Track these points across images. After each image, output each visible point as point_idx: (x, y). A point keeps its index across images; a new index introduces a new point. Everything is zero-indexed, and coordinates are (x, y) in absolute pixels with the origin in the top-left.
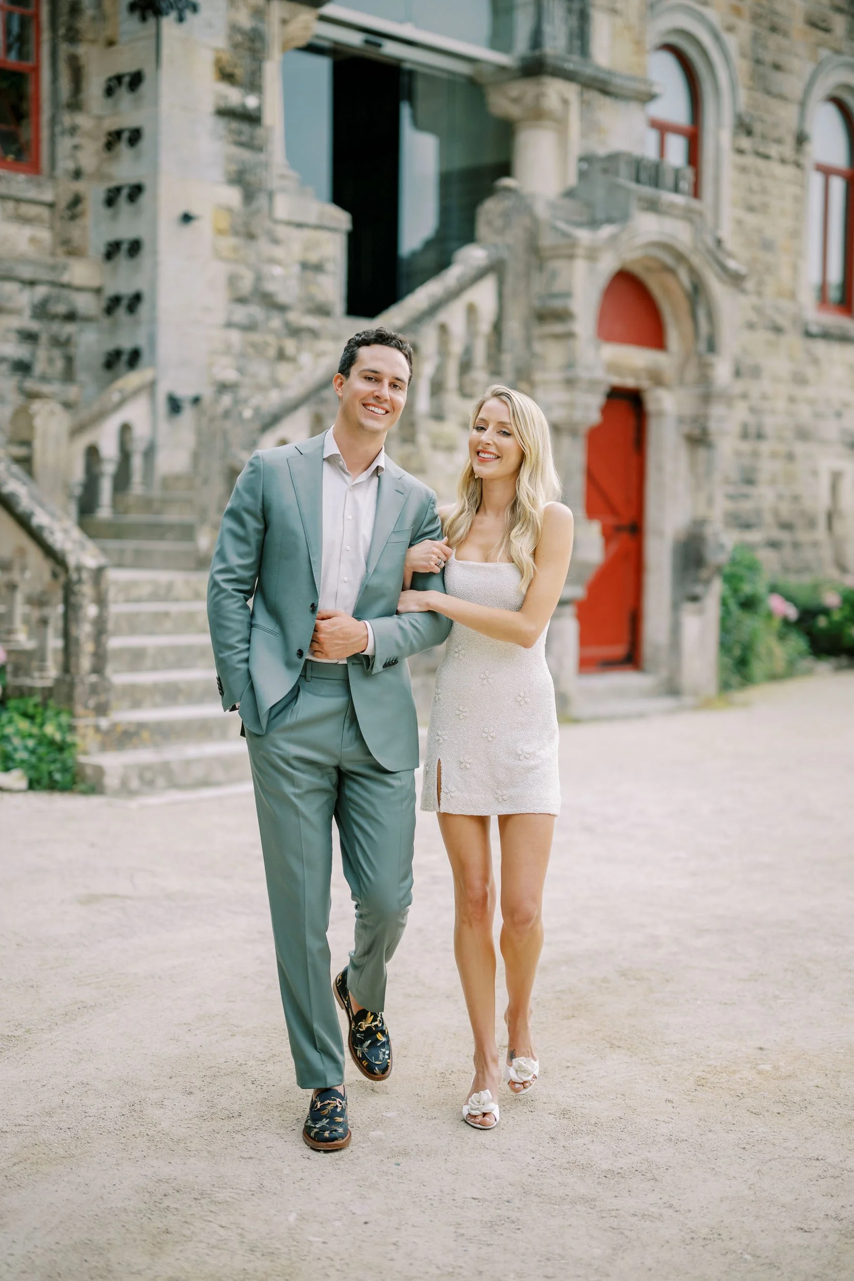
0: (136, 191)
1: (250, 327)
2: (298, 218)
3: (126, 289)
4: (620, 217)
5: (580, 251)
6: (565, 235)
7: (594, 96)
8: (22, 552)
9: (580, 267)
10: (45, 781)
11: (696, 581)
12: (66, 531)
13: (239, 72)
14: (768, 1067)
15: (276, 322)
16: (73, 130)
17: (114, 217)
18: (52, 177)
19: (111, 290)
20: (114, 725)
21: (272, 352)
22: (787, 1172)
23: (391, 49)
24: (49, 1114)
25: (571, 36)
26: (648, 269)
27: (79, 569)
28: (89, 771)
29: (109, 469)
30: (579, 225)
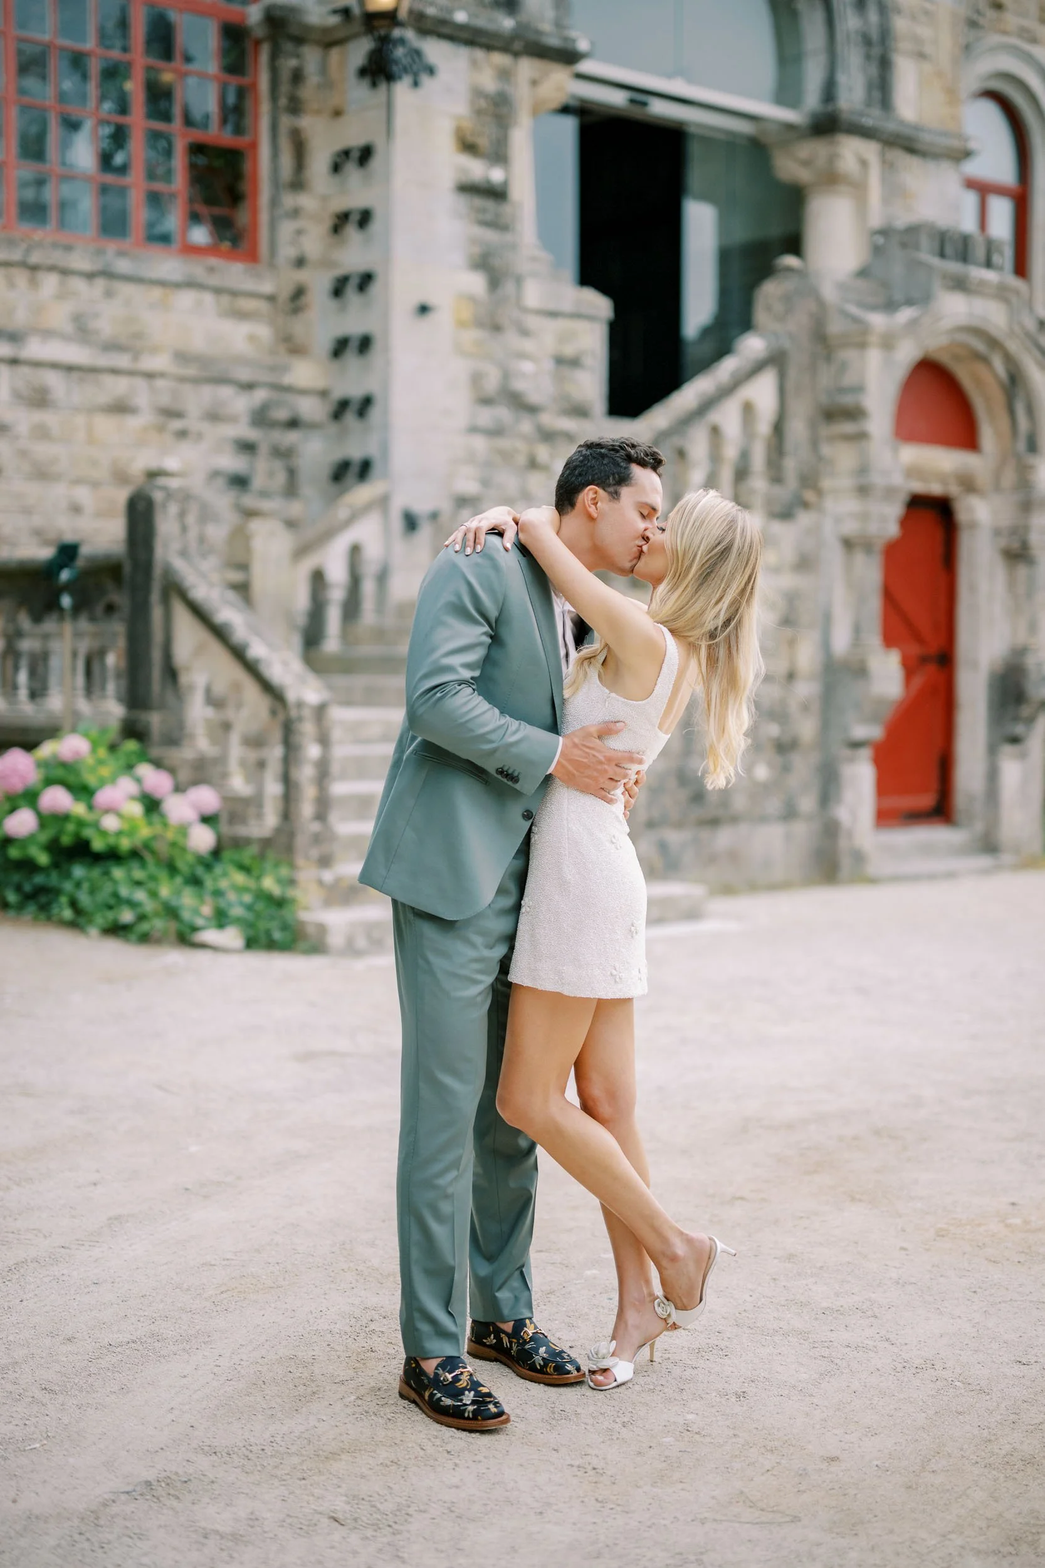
0: (366, 280)
1: (496, 432)
2: (552, 306)
3: (354, 390)
4: (920, 299)
5: (873, 339)
6: (856, 320)
7: (899, 156)
8: (237, 687)
9: (874, 357)
10: (263, 939)
11: (1016, 719)
12: (285, 664)
13: (483, 142)
14: (1017, 1221)
15: (526, 426)
16: (296, 213)
17: (343, 309)
18: (272, 265)
19: (338, 393)
20: (338, 880)
21: (521, 460)
22: (1016, 1313)
23: (659, 109)
24: (258, 1251)
25: (870, 87)
26: (956, 358)
27: (300, 705)
28: (311, 930)
29: (336, 595)
30: (874, 308)
